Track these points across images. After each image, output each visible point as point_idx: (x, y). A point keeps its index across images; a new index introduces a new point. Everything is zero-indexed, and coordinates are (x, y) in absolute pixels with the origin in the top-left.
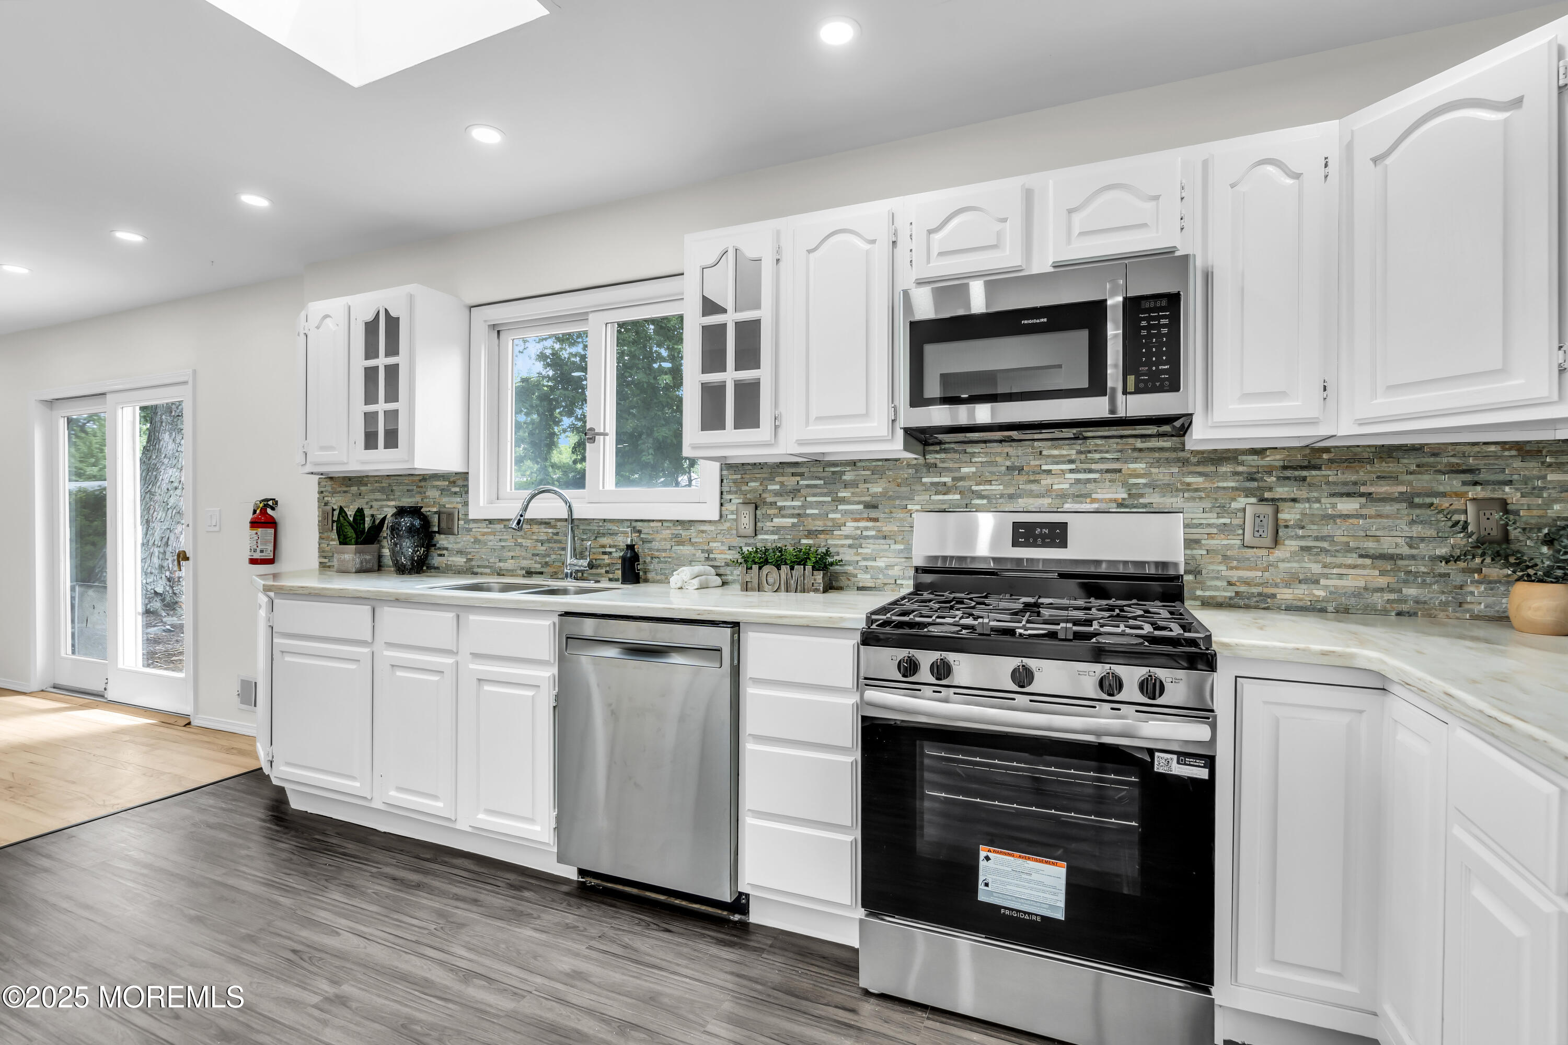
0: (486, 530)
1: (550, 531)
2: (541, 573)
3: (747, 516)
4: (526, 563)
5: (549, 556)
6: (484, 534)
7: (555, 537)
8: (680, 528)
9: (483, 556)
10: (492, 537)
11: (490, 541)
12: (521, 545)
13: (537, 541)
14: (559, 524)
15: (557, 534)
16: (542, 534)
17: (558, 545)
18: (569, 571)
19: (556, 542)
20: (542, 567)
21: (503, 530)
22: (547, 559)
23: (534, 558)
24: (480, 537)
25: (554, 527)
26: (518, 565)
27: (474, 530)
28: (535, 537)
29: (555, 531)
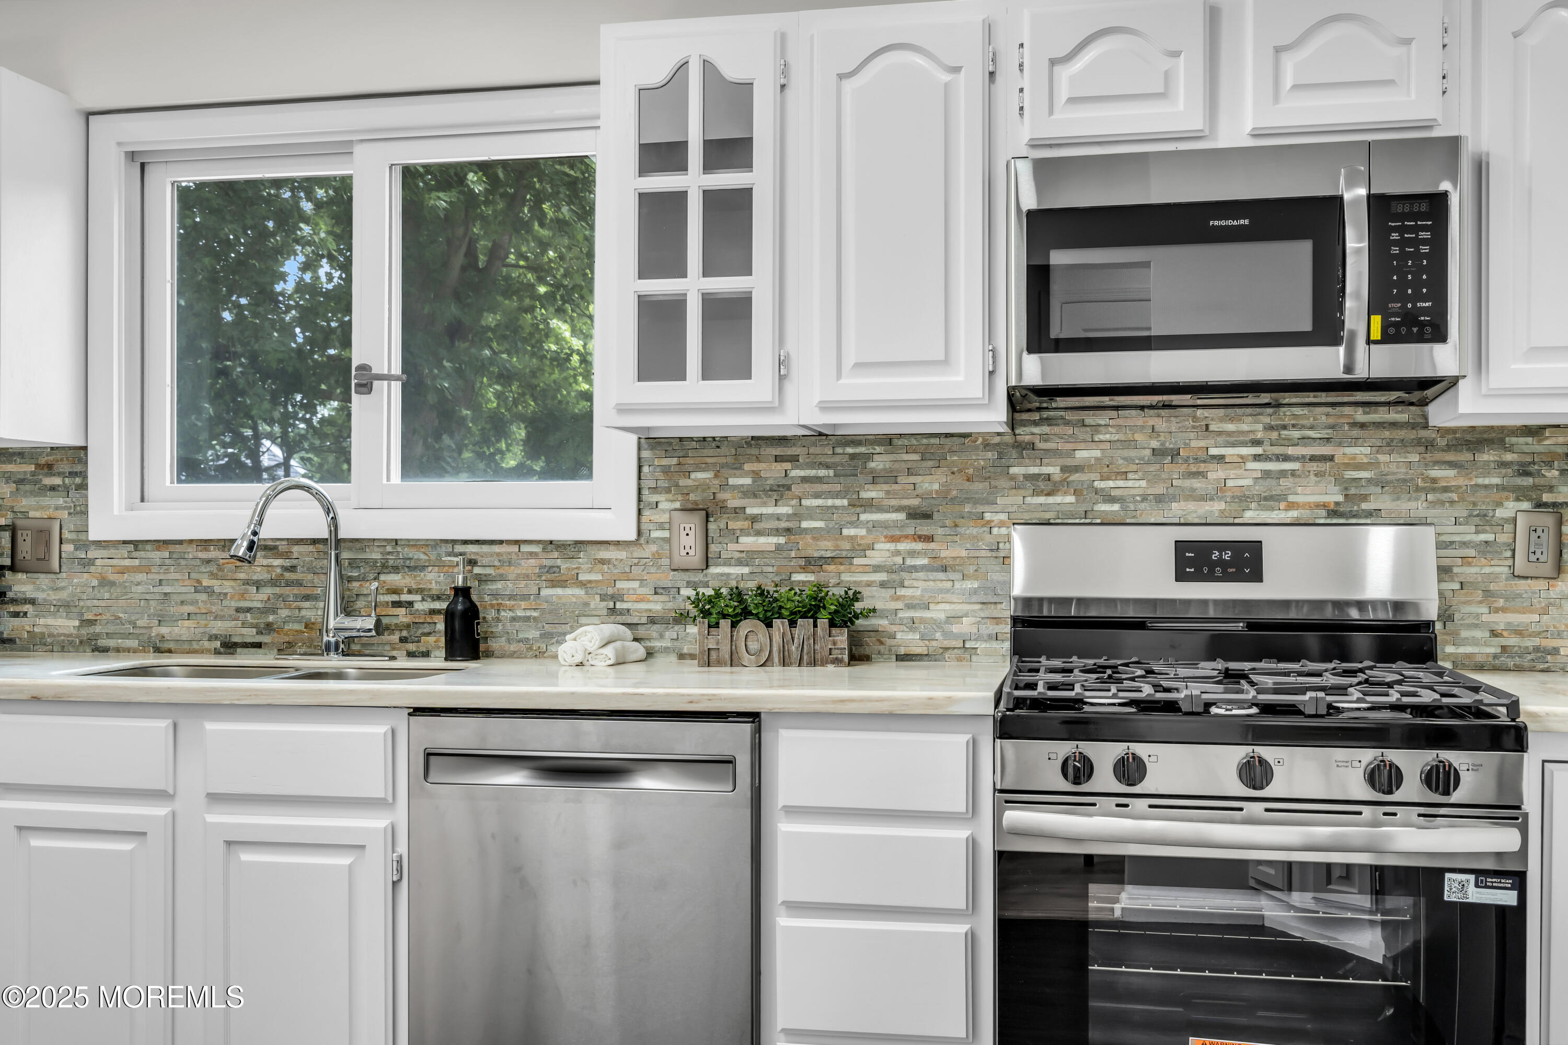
0: (127, 562)
1: (277, 562)
2: (258, 645)
3: (692, 533)
4: (219, 627)
5: (274, 611)
6: (122, 571)
7: (288, 575)
8: (556, 554)
9: (121, 615)
10: (141, 577)
11: (138, 584)
12: (209, 591)
13: (247, 582)
14: (296, 549)
15: (293, 569)
16: (259, 569)
17: (296, 590)
18: (333, 640)
19: (289, 584)
20: (260, 633)
21: (168, 562)
22: (271, 618)
23: (242, 616)
24: (112, 577)
25: (287, 555)
26: (202, 630)
27: (98, 562)
28: (242, 576)
29: (287, 563)
